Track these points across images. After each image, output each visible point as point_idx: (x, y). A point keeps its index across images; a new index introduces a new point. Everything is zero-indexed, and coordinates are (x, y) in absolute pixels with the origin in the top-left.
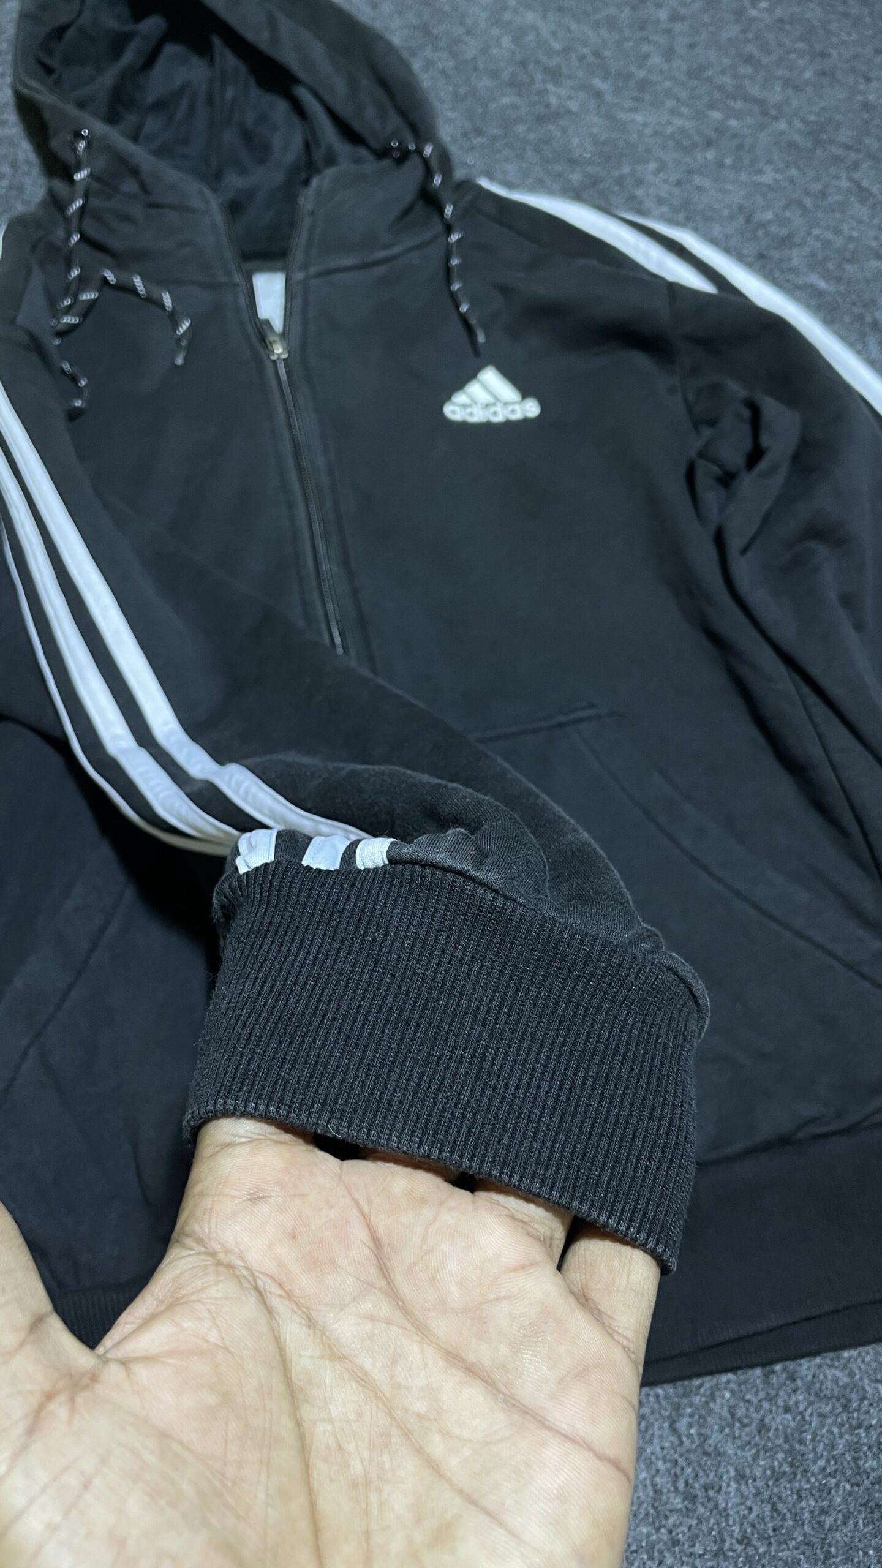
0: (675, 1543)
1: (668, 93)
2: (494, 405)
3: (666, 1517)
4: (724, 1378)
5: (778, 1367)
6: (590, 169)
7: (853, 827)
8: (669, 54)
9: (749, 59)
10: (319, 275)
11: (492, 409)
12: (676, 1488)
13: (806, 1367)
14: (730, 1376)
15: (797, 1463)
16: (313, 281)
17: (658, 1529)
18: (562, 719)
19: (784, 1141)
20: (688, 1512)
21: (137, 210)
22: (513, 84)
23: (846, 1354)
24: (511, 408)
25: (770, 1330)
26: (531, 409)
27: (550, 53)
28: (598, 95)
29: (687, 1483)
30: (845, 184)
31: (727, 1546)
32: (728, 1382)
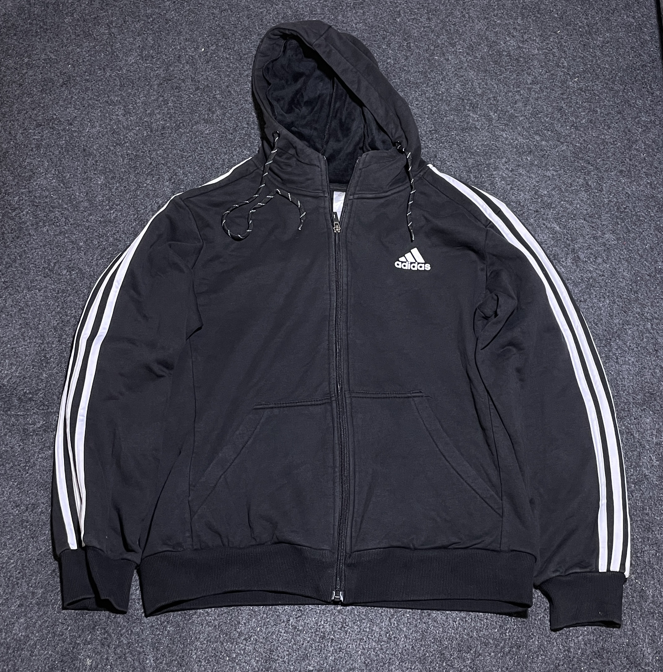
0: (382, 649)
1: (520, 123)
2: (415, 263)
3: (381, 642)
4: (408, 610)
5: (425, 611)
6: (478, 158)
7: (495, 453)
8: (526, 102)
9: (560, 109)
10: (358, 198)
11: (413, 265)
12: (386, 636)
13: (434, 614)
14: (410, 610)
15: (423, 637)
16: (355, 201)
17: (378, 645)
18: (409, 395)
19: (445, 547)
20: (388, 643)
21: (293, 161)
22: (456, 110)
23: (447, 612)
24: (420, 265)
25: (425, 600)
26: (428, 267)
27: (476, 95)
28: (490, 120)
29: (389, 635)
30: (581, 181)
31: (396, 653)
32: (409, 612)
